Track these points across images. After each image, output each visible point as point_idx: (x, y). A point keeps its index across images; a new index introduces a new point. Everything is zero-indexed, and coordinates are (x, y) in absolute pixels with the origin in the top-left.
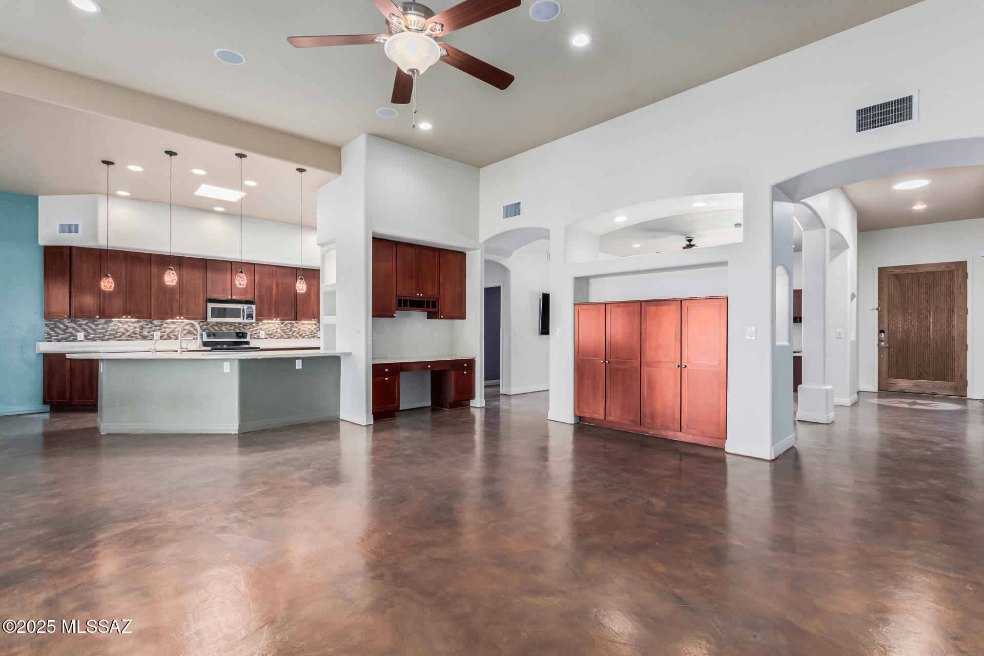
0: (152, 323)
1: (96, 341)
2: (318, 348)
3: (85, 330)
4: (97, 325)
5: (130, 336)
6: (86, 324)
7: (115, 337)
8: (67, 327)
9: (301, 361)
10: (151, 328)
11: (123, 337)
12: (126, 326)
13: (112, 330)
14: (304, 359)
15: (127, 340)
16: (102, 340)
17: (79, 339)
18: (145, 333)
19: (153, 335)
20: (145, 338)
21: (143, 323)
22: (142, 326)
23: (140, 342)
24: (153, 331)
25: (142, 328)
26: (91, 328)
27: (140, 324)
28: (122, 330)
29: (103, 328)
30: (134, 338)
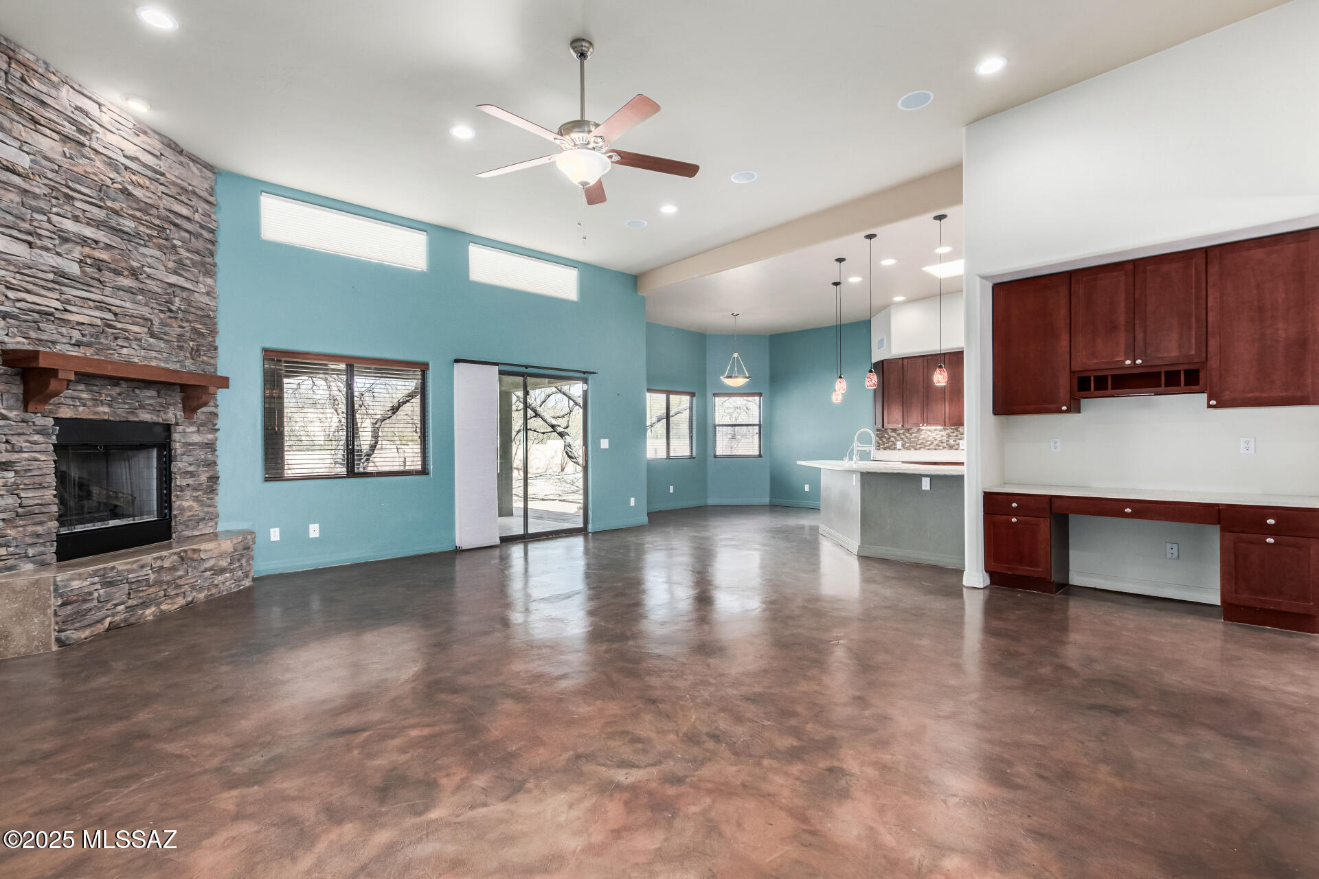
0: (958, 431)
1: (910, 449)
2: (962, 464)
3: (902, 439)
4: (911, 434)
5: (938, 445)
6: (903, 433)
7: (926, 446)
8: (890, 437)
9: (928, 479)
10: (957, 436)
11: (932, 447)
12: (934, 434)
13: (923, 438)
14: (932, 478)
15: (935, 449)
16: (915, 449)
17: (898, 448)
18: (951, 442)
19: (958, 444)
20: (951, 447)
21: (949, 431)
22: (948, 434)
23: (947, 451)
24: (959, 439)
25: (949, 436)
26: (907, 437)
27: (947, 432)
28: (931, 438)
29: (916, 437)
30: (941, 448)
